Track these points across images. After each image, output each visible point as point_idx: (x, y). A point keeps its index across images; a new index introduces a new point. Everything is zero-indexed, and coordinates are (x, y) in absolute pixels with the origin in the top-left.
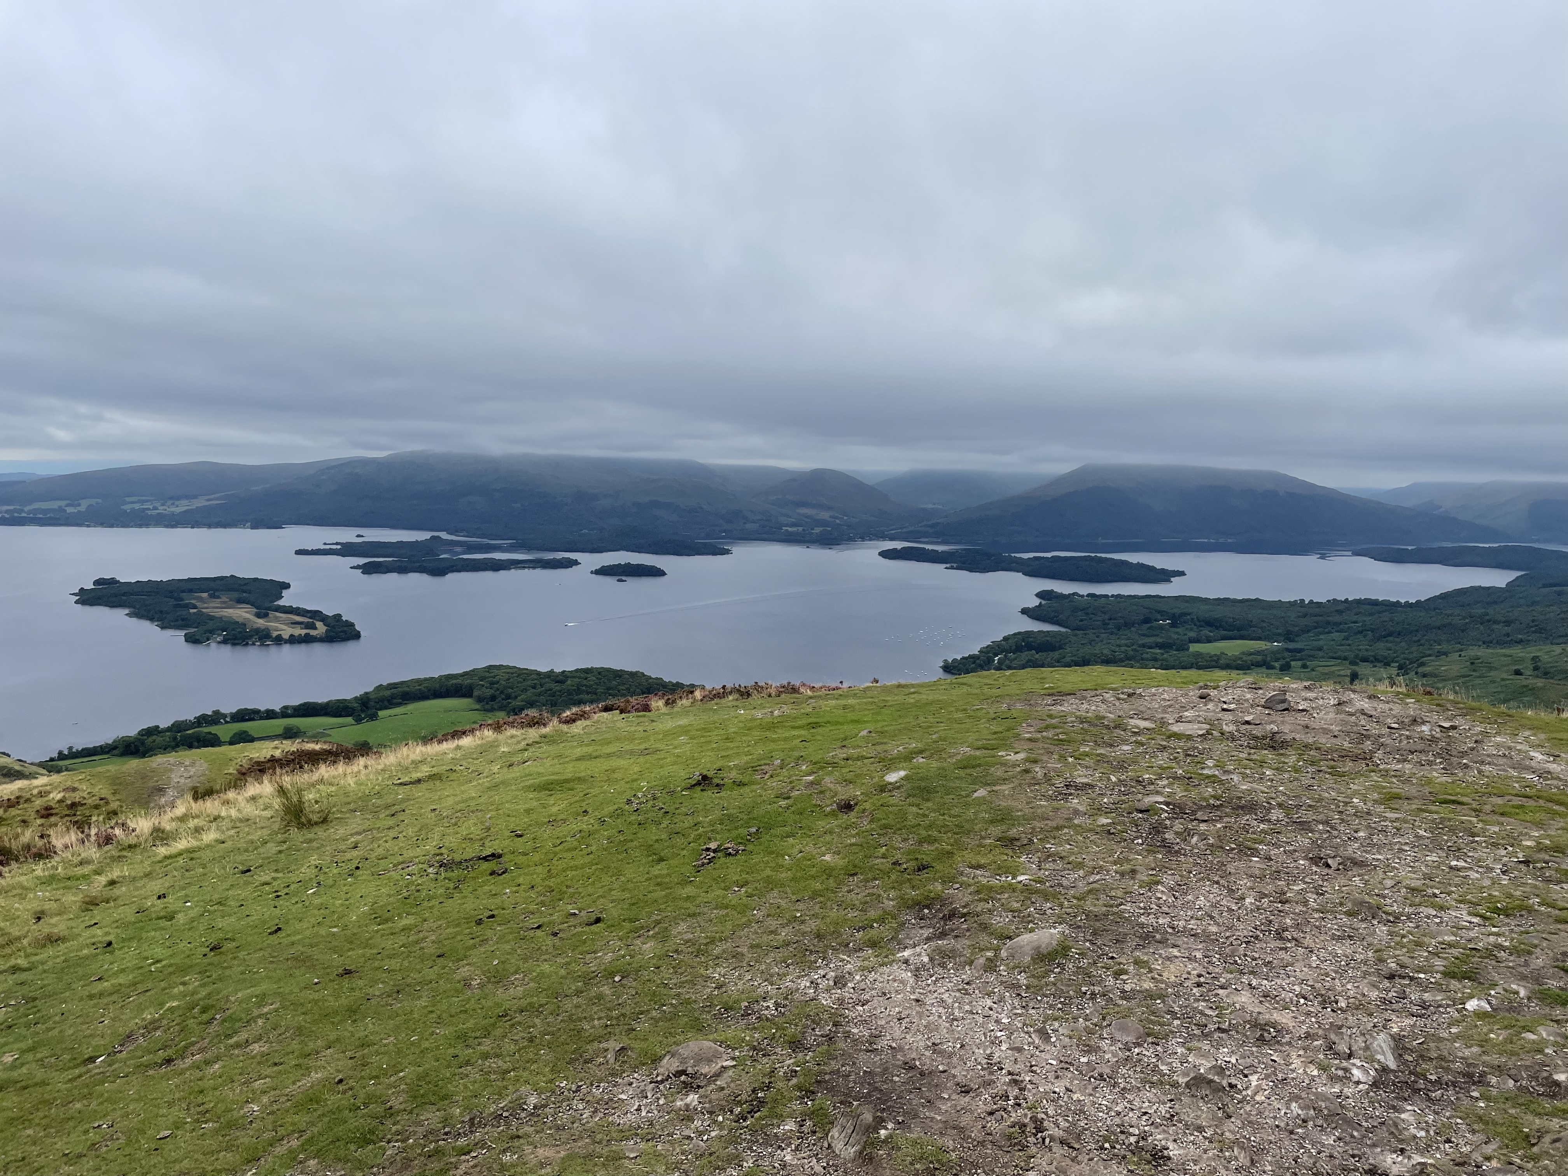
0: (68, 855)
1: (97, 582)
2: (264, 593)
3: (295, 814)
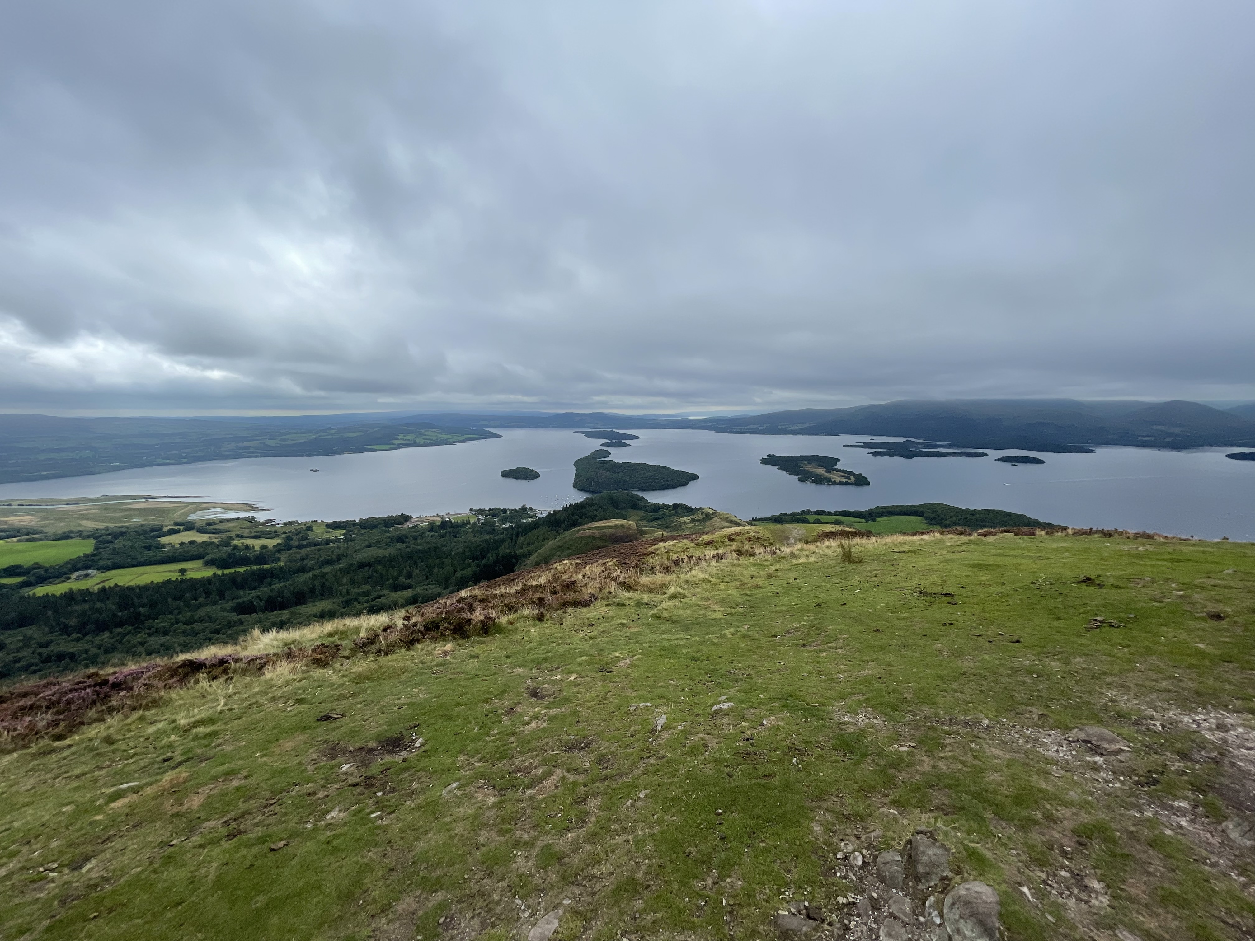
0: (760, 556)
1: (768, 456)
2: (829, 463)
3: (847, 557)
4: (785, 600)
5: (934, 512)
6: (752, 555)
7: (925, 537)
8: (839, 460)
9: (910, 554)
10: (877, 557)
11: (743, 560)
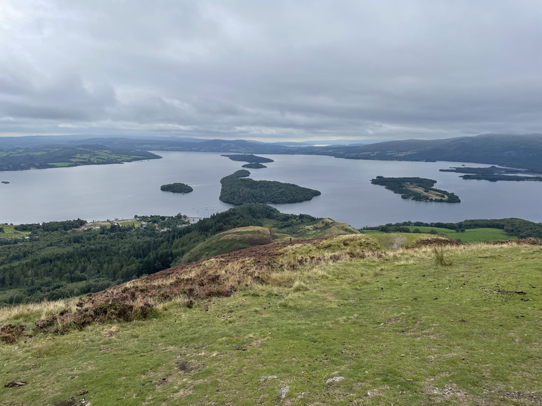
1: (377, 177)
2: (427, 184)
3: (440, 260)
4: (388, 294)
5: (512, 225)
6: (362, 257)
7: (505, 246)
8: (435, 182)
9: (491, 259)
10: (464, 261)
11: (355, 261)
